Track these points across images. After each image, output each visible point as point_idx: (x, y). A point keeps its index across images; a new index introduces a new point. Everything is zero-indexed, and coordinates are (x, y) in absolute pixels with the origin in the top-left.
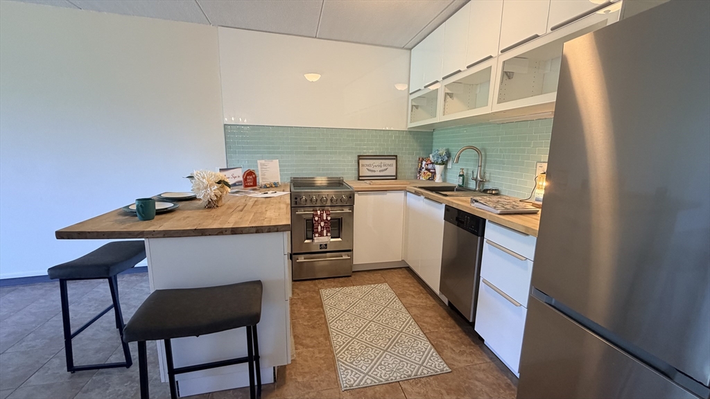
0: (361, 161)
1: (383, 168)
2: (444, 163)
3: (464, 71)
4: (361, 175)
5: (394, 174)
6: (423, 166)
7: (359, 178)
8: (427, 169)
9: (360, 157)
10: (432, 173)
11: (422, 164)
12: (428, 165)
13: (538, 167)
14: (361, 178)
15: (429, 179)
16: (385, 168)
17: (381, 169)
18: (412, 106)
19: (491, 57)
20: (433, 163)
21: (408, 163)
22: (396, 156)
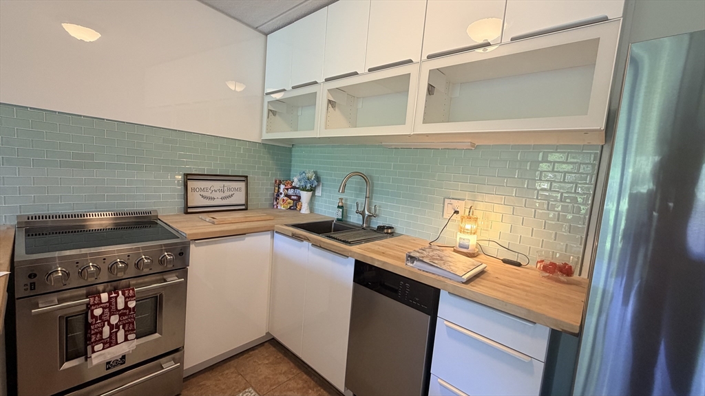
0: (190, 183)
1: (227, 194)
2: (313, 190)
3: (362, 74)
4: (189, 205)
5: (243, 202)
6: (281, 191)
7: (187, 210)
8: (286, 195)
9: (188, 177)
10: (293, 200)
11: (279, 188)
12: (287, 189)
13: (446, 204)
14: (189, 210)
15: (290, 208)
16: (231, 193)
17: (224, 195)
18: (269, 110)
19: (410, 61)
20: (294, 188)
21: (262, 187)
22: (247, 177)
